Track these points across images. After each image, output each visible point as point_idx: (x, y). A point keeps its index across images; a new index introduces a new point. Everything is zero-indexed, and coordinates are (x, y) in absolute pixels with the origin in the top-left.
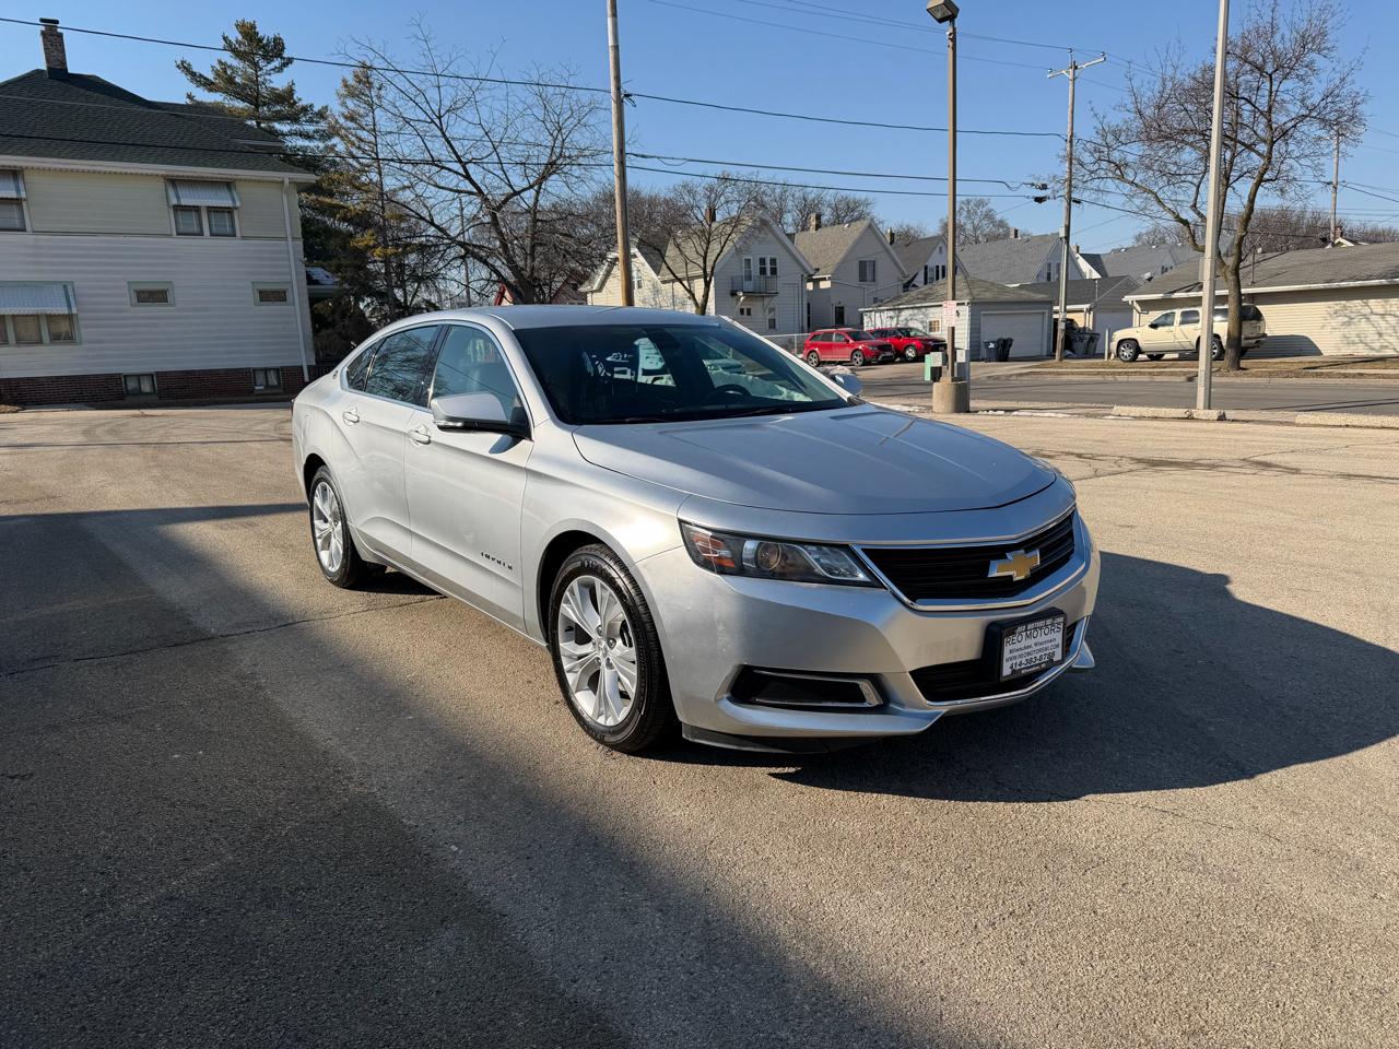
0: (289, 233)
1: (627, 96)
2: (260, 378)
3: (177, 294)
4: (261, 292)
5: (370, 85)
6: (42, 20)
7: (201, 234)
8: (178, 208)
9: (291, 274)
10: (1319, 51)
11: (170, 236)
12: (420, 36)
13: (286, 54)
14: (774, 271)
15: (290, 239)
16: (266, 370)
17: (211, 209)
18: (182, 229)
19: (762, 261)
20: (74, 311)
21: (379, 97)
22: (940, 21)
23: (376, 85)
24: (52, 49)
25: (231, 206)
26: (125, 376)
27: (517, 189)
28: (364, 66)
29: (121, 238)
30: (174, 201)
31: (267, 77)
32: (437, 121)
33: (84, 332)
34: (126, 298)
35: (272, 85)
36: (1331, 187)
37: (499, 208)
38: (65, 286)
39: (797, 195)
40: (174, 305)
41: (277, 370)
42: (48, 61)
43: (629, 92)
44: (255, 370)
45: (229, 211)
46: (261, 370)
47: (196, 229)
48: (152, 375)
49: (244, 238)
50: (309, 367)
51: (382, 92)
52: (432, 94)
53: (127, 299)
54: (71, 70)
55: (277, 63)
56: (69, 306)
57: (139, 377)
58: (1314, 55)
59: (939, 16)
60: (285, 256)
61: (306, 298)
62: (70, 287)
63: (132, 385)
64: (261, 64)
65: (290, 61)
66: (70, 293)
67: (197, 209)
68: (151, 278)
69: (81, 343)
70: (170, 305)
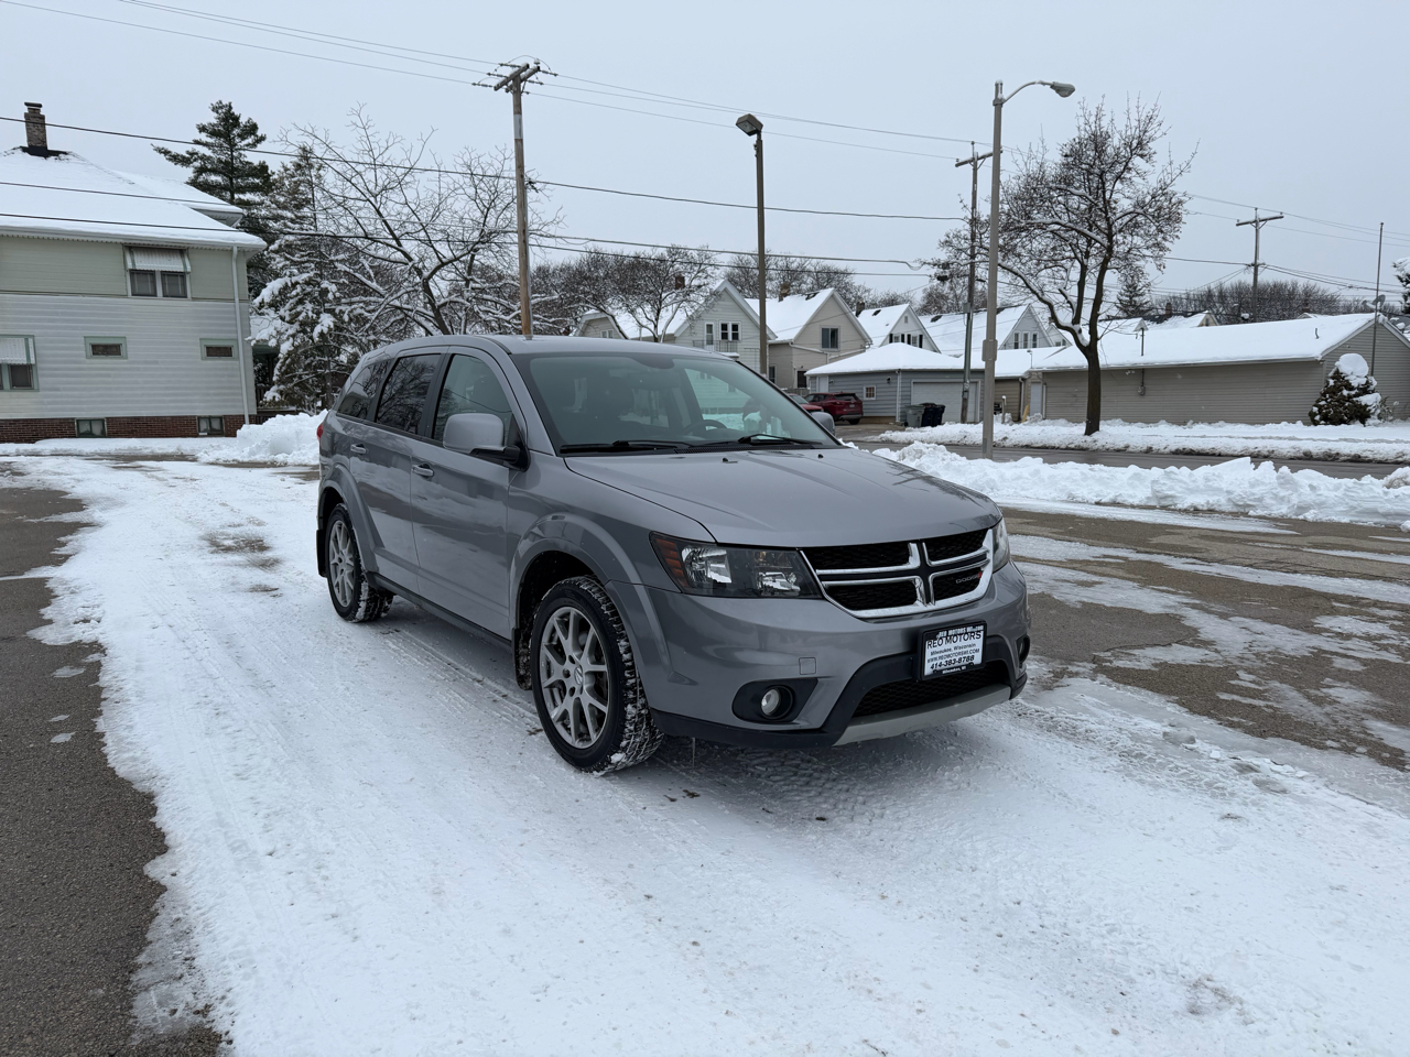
0: (236, 295)
1: (530, 183)
2: (204, 425)
3: (131, 349)
4: (208, 348)
5: (311, 166)
6: (27, 104)
7: (155, 295)
8: (134, 272)
9: (237, 332)
10: (1142, 156)
11: (126, 296)
12: (360, 124)
13: (259, 133)
14: (735, 336)
15: (237, 300)
16: (210, 419)
17: (164, 274)
18: (137, 291)
19: (724, 327)
20: (33, 361)
21: (319, 177)
22: (750, 134)
23: (316, 166)
24: (34, 129)
25: (182, 270)
26: (78, 421)
27: (444, 260)
28: (304, 149)
29: (81, 298)
30: (130, 266)
31: (242, 152)
32: (372, 199)
33: (42, 379)
34: (82, 351)
35: (246, 160)
36: (1252, 269)
37: (430, 276)
38: (26, 340)
39: (780, 263)
40: (127, 358)
41: (221, 418)
42: (29, 140)
43: (533, 179)
44: (200, 418)
45: (182, 275)
46: (205, 418)
47: (150, 292)
48: (102, 420)
49: (194, 299)
50: (250, 416)
51: (321, 172)
52: (369, 175)
53: (84, 352)
54: (49, 148)
55: (250, 140)
56: (28, 358)
57: (90, 421)
58: (1137, 161)
59: (749, 130)
60: (233, 316)
61: (250, 354)
62: (30, 340)
63: (85, 428)
64: (237, 140)
65: (263, 139)
66: (31, 345)
67: (152, 273)
68: (106, 334)
69: (38, 390)
70: (123, 358)
